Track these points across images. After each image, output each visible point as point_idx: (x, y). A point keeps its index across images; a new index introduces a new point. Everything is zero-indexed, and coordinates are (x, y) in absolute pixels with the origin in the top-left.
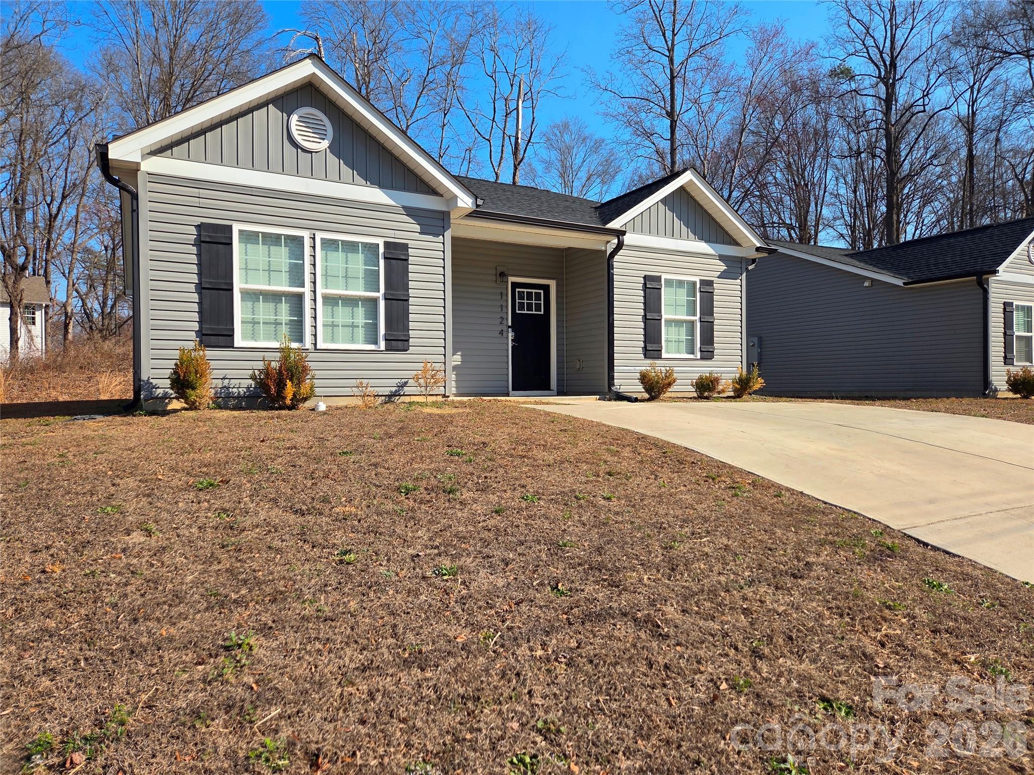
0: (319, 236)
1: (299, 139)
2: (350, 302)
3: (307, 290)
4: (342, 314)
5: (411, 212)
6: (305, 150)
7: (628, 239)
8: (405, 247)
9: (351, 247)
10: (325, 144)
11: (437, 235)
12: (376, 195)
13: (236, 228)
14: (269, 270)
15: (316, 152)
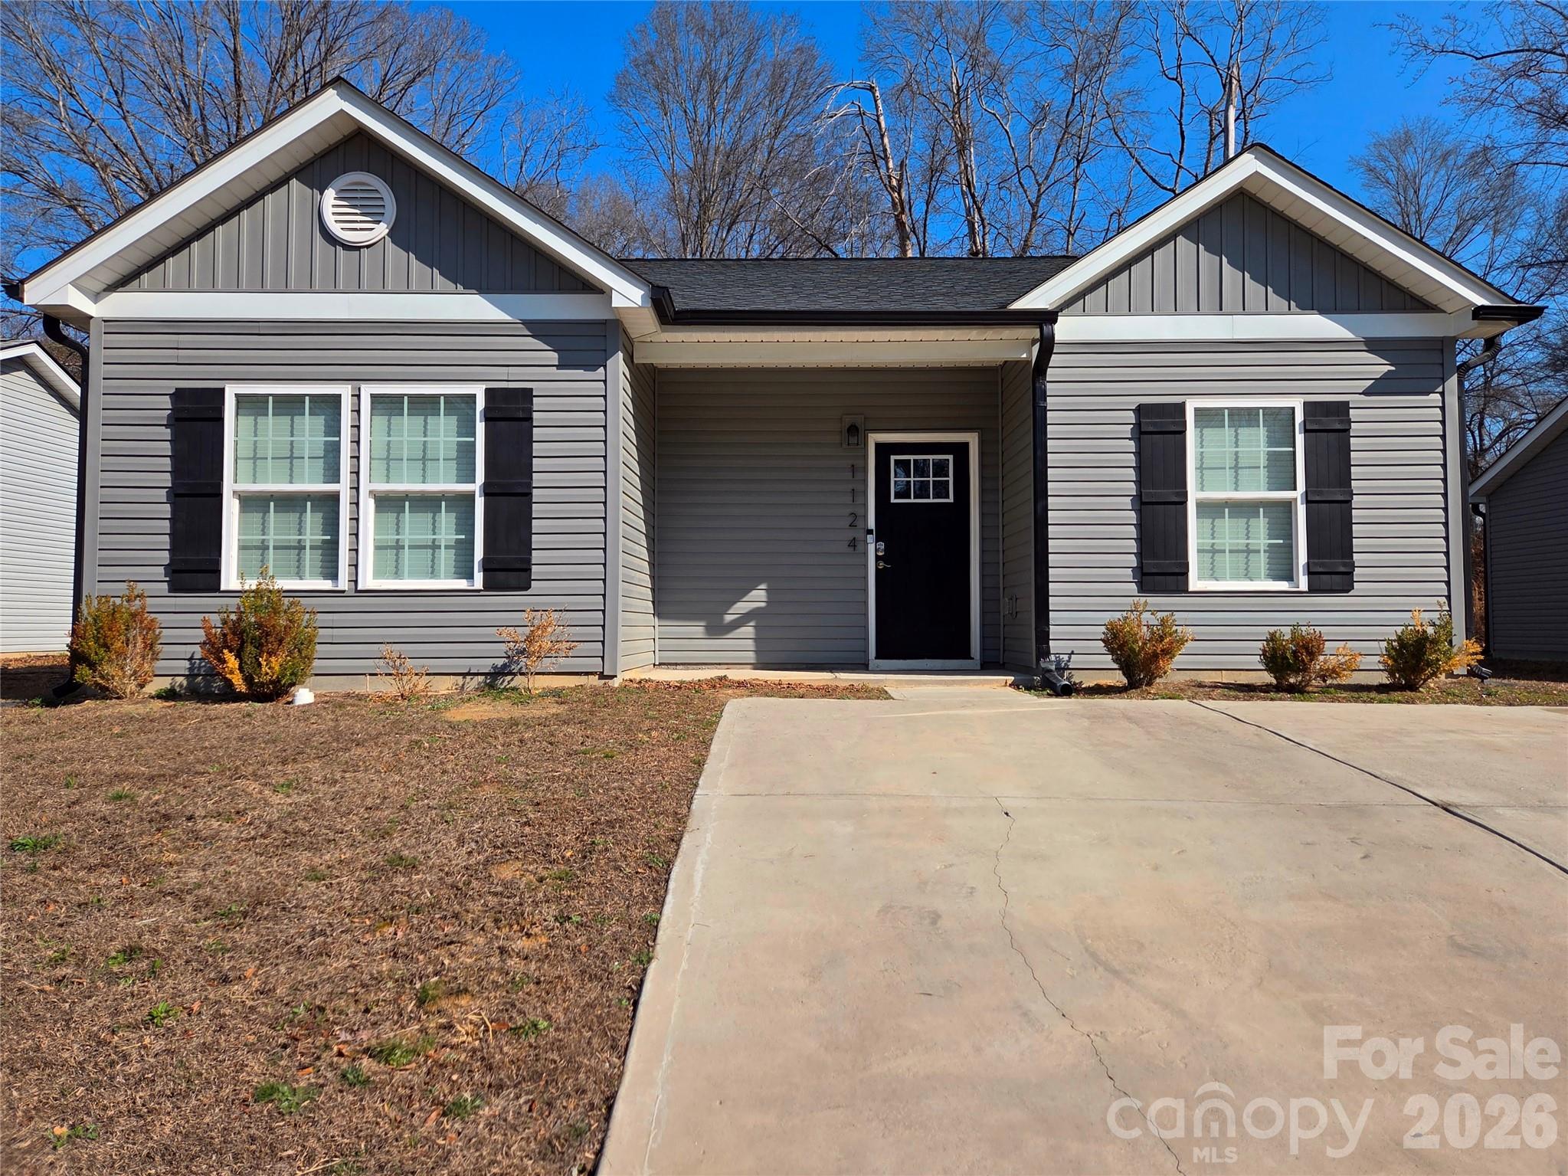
0: (367, 390)
1: (336, 229)
2: (427, 503)
3: (344, 488)
4: (413, 527)
5: (539, 329)
6: (348, 247)
7: (1065, 329)
8: (527, 395)
9: (424, 405)
10: (382, 230)
11: (592, 367)
12: (475, 307)
13: (231, 392)
14: (292, 458)
15: (368, 247)
